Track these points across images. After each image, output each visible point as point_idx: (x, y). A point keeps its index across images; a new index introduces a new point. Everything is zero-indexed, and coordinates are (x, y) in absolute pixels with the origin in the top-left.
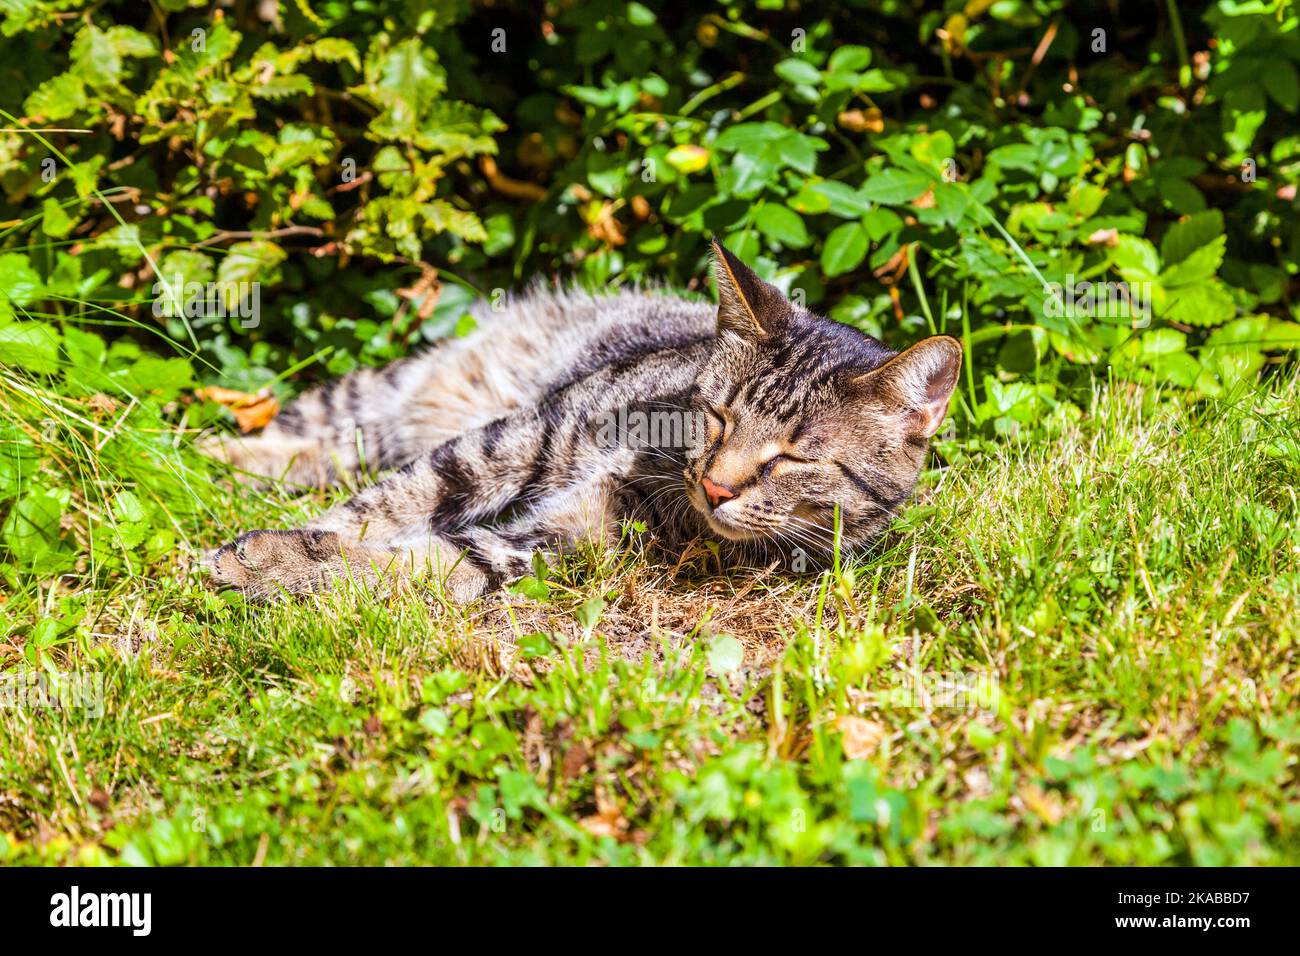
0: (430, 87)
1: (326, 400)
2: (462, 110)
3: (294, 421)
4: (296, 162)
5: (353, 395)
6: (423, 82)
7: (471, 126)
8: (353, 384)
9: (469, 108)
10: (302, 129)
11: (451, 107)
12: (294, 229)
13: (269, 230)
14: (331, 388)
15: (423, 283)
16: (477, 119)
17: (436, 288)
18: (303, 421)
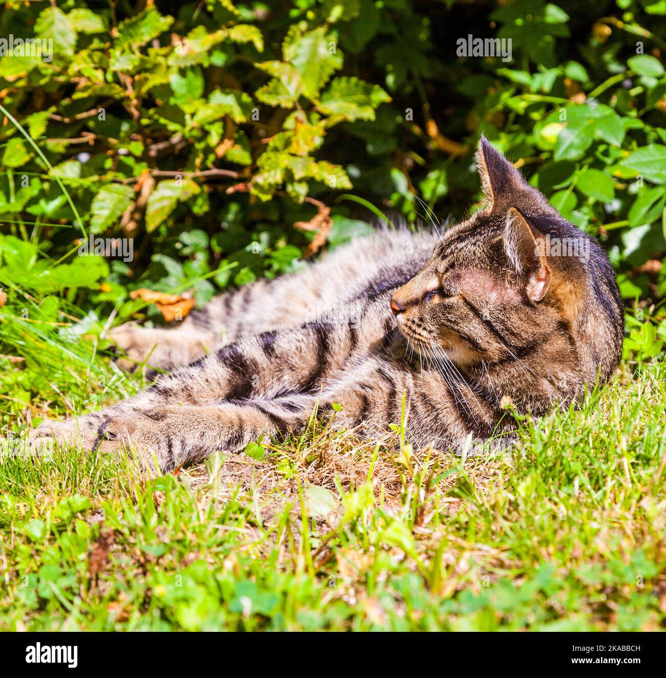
0: (329, 66)
1: (227, 304)
2: (357, 85)
3: (203, 317)
4: (210, 119)
5: (247, 300)
6: (325, 61)
7: (361, 97)
8: (248, 293)
9: (362, 83)
10: (227, 94)
11: (348, 81)
12: (215, 171)
13: (194, 171)
14: (232, 294)
15: (319, 218)
16: (368, 92)
17: (327, 222)
18: (209, 317)
